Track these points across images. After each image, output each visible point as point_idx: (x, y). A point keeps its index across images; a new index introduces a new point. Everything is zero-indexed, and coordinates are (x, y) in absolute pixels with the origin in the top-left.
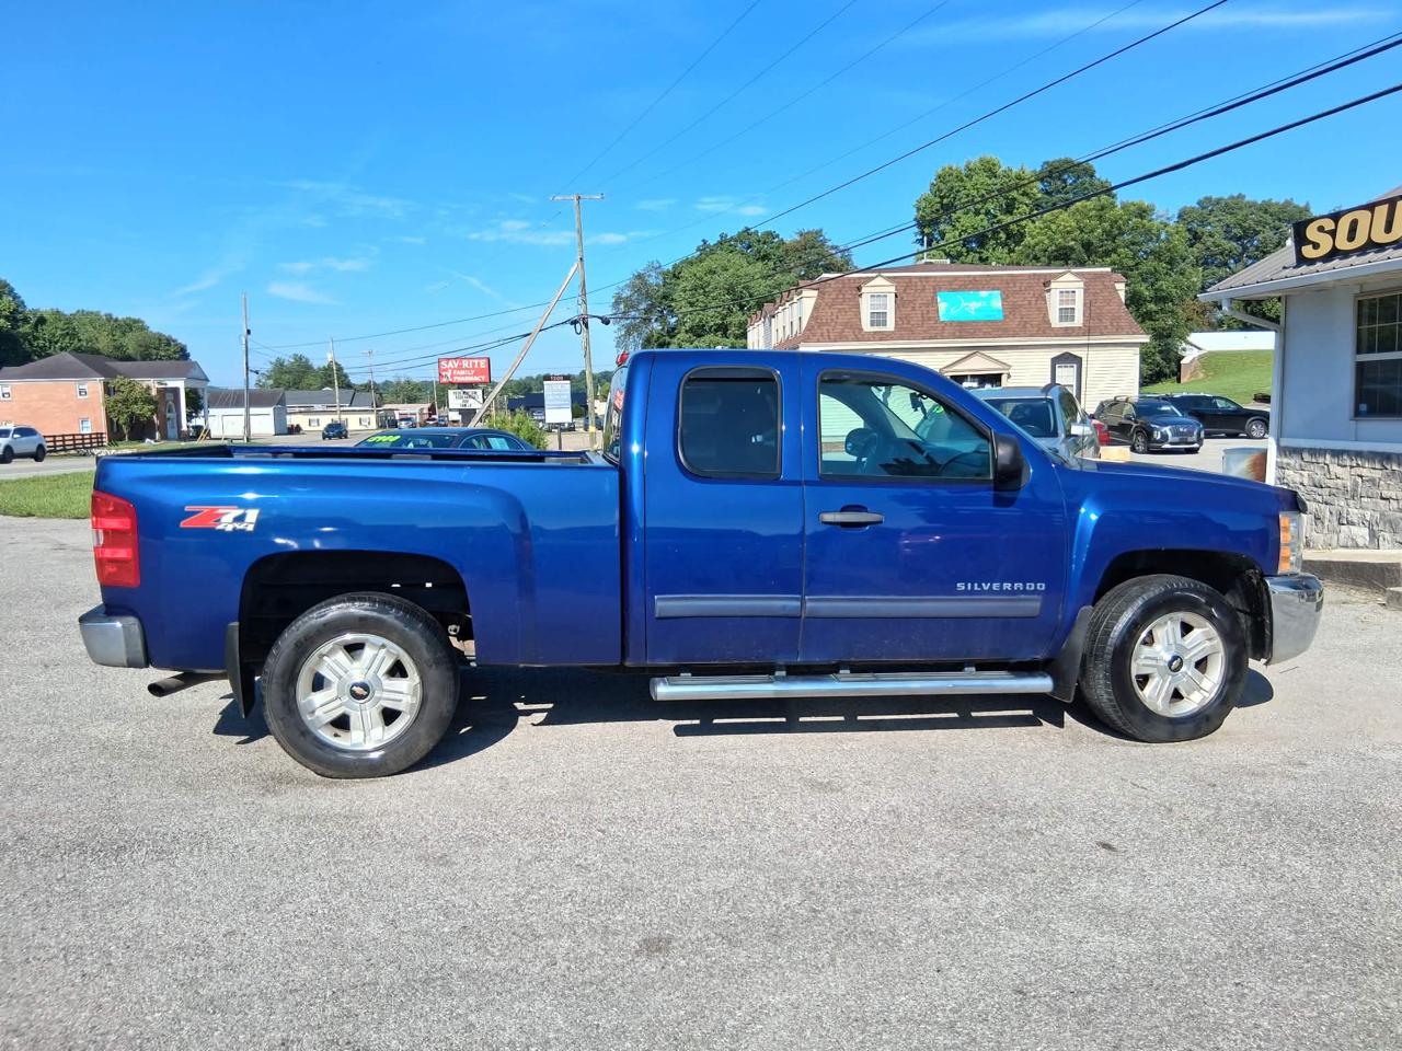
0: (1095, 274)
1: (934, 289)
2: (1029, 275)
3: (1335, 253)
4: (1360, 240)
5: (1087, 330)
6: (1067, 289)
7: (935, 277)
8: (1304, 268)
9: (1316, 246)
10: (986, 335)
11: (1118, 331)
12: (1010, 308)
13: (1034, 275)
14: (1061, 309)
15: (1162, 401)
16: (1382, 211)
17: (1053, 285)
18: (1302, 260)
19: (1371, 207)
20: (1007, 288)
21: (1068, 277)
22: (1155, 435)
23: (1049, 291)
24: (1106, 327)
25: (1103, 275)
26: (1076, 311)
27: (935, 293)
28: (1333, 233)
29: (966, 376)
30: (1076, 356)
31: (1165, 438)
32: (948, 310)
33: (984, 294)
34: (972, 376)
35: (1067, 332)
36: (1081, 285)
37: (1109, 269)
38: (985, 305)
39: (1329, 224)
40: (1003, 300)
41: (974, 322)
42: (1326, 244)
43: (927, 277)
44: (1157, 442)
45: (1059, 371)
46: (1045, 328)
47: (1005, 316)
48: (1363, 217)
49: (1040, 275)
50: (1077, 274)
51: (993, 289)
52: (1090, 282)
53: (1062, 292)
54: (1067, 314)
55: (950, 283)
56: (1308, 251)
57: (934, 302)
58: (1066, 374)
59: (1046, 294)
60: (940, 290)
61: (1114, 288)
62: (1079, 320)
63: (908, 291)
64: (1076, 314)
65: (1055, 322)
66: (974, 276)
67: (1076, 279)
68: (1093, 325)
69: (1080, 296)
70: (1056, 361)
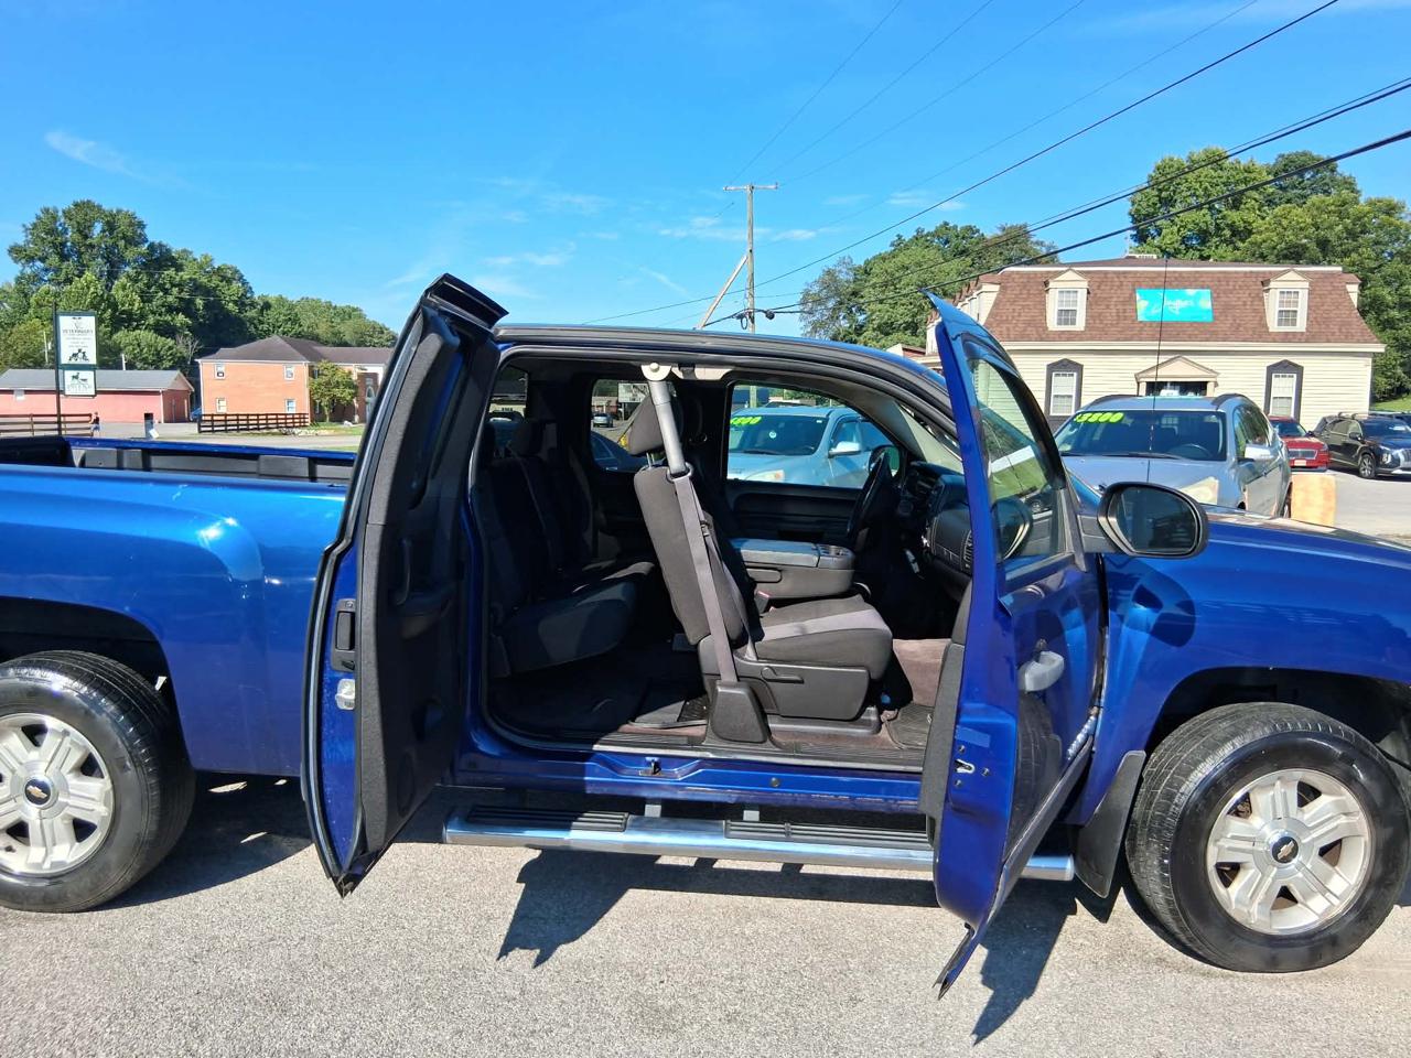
0: (1320, 273)
1: (1133, 286)
2: (1246, 273)
5: (1310, 336)
6: (1290, 289)
7: (1135, 272)
10: (1190, 338)
11: (1348, 338)
12: (1221, 309)
13: (1251, 272)
14: (1280, 311)
15: (1396, 420)
17: (1272, 285)
20: (1218, 286)
21: (1291, 276)
22: (1384, 459)
23: (1267, 291)
24: (1333, 334)
25: (1332, 274)
26: (1298, 313)
27: (1134, 290)
29: (1166, 383)
30: (1295, 365)
31: (1396, 462)
32: (1148, 308)
33: (1191, 292)
34: (1174, 384)
35: (1287, 337)
36: (1307, 285)
37: (1339, 269)
38: (1190, 303)
40: (1214, 299)
41: (1177, 323)
43: (1126, 273)
44: (1387, 466)
45: (1275, 381)
46: (1261, 333)
47: (1215, 318)
49: (1258, 273)
50: (1301, 273)
51: (1203, 287)
52: (1317, 280)
53: (1282, 293)
54: (1287, 316)
55: (1152, 280)
57: (1132, 300)
58: (1284, 386)
59: (1265, 294)
60: (1140, 286)
61: (1346, 289)
62: (1301, 325)
63: (1103, 287)
64: (1298, 318)
65: (1273, 325)
66: (1181, 273)
67: (1300, 278)
68: (1320, 329)
69: (1304, 297)
70: (1272, 369)
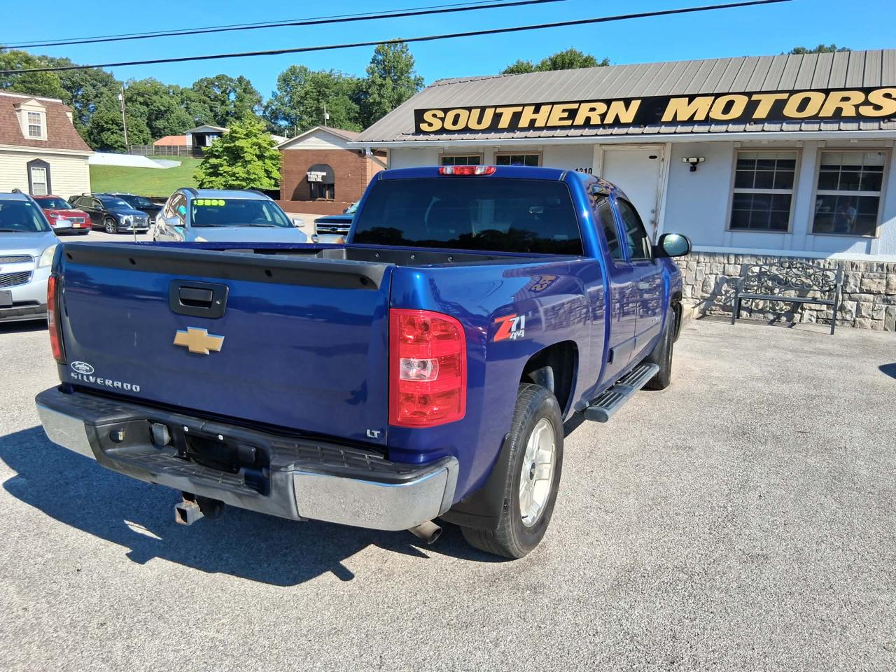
0: (51, 103)
2: (2, 97)
3: (443, 131)
4: (461, 125)
5: (50, 144)
6: (33, 111)
8: (421, 137)
9: (430, 125)
11: (73, 147)
13: (5, 97)
14: (30, 126)
15: (117, 198)
16: (476, 113)
17: (22, 107)
18: (419, 131)
19: (470, 109)
21: (33, 102)
22: (121, 222)
23: (19, 111)
24: (64, 143)
25: (56, 104)
26: (41, 128)
28: (443, 120)
30: (44, 162)
31: (128, 223)
35: (37, 144)
36: (44, 110)
37: (60, 101)
39: (441, 114)
42: (437, 125)
44: (124, 226)
45: (33, 172)
46: (19, 140)
48: (464, 114)
49: (10, 97)
50: (39, 101)
52: (50, 107)
53: (29, 113)
54: (34, 130)
56: (424, 127)
58: (39, 175)
59: (17, 113)
61: (66, 115)
62: (44, 136)
64: (42, 131)
65: (27, 135)
67: (40, 105)
68: (55, 141)
69: (43, 118)
70: (30, 164)
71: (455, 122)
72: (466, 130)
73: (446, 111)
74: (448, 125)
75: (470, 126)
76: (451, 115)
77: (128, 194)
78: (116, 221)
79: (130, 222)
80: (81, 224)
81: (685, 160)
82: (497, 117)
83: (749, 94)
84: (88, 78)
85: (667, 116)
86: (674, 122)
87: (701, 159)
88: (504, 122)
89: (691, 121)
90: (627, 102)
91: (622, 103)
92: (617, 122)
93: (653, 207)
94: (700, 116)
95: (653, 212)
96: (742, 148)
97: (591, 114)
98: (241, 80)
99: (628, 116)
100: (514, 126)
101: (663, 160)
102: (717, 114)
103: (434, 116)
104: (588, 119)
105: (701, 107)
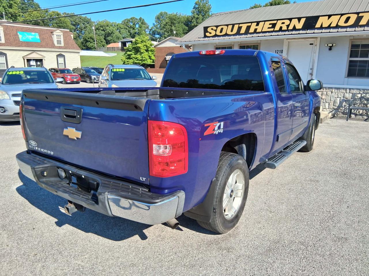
0: (65, 31)
1: (17, 30)
2: (46, 29)
3: (216, 36)
4: (224, 33)
5: (66, 48)
7: (16, 26)
8: (206, 39)
9: (210, 33)
10: (36, 47)
11: (74, 48)
12: (42, 39)
13: (48, 29)
14: (57, 41)
15: (91, 69)
16: (230, 27)
17: (54, 33)
18: (205, 36)
19: (227, 25)
20: (40, 33)
21: (58, 31)
23: (53, 35)
24: (70, 47)
25: (67, 31)
27: (17, 31)
28: (216, 31)
29: (31, 59)
30: (63, 55)
32: (22, 37)
33: (33, 33)
34: (34, 60)
35: (60, 48)
36: (62, 34)
37: (68, 30)
38: (33, 37)
39: (215, 28)
40: (40, 36)
41: (31, 42)
42: (213, 33)
43: (13, 26)
44: (93, 80)
45: (59, 59)
46: (53, 46)
47: (41, 41)
48: (225, 28)
49: (49, 30)
50: (60, 30)
51: (36, 32)
52: (64, 33)
53: (57, 35)
54: (59, 42)
55: (22, 29)
56: (208, 34)
57: (17, 35)
58: (61, 60)
59: (52, 36)
60: (19, 31)
61: (71, 36)
62: (62, 45)
63: (7, 30)
64: (62, 42)
65: (56, 44)
66: (29, 28)
67: (60, 32)
68: (67, 46)
69: (62, 37)
70: (58, 56)
71: (221, 32)
72: (226, 35)
73: (217, 27)
74: (218, 33)
75: (228, 33)
76: (219, 29)
77: (95, 67)
78: (91, 78)
79: (95, 78)
80: (77, 80)
81: (326, 45)
82: (240, 28)
83: (358, 13)
84: (82, 21)
85: (318, 25)
86: (321, 28)
87: (334, 45)
88: (243, 31)
89: (329, 27)
90: (299, 19)
91: (297, 19)
92: (294, 29)
93: (311, 67)
94: (334, 25)
95: (311, 69)
96: (354, 39)
97: (282, 25)
98: (140, 19)
99: (299, 26)
100: (247, 32)
101: (316, 45)
102: (341, 23)
103: (212, 29)
104: (281, 28)
105: (334, 20)
